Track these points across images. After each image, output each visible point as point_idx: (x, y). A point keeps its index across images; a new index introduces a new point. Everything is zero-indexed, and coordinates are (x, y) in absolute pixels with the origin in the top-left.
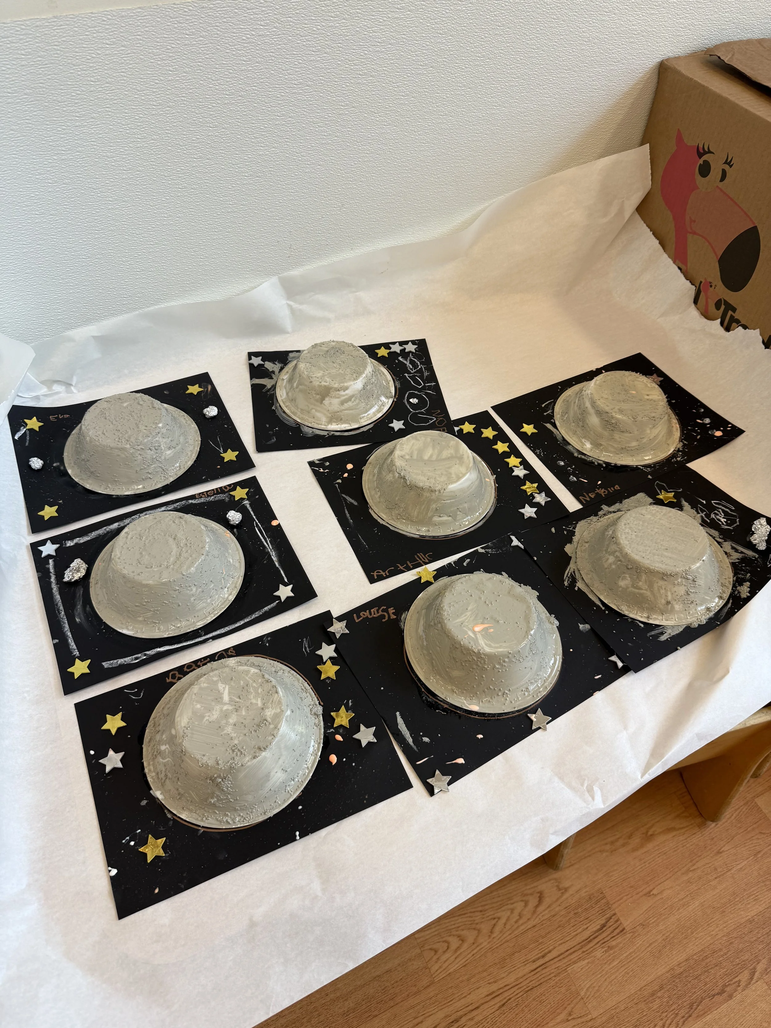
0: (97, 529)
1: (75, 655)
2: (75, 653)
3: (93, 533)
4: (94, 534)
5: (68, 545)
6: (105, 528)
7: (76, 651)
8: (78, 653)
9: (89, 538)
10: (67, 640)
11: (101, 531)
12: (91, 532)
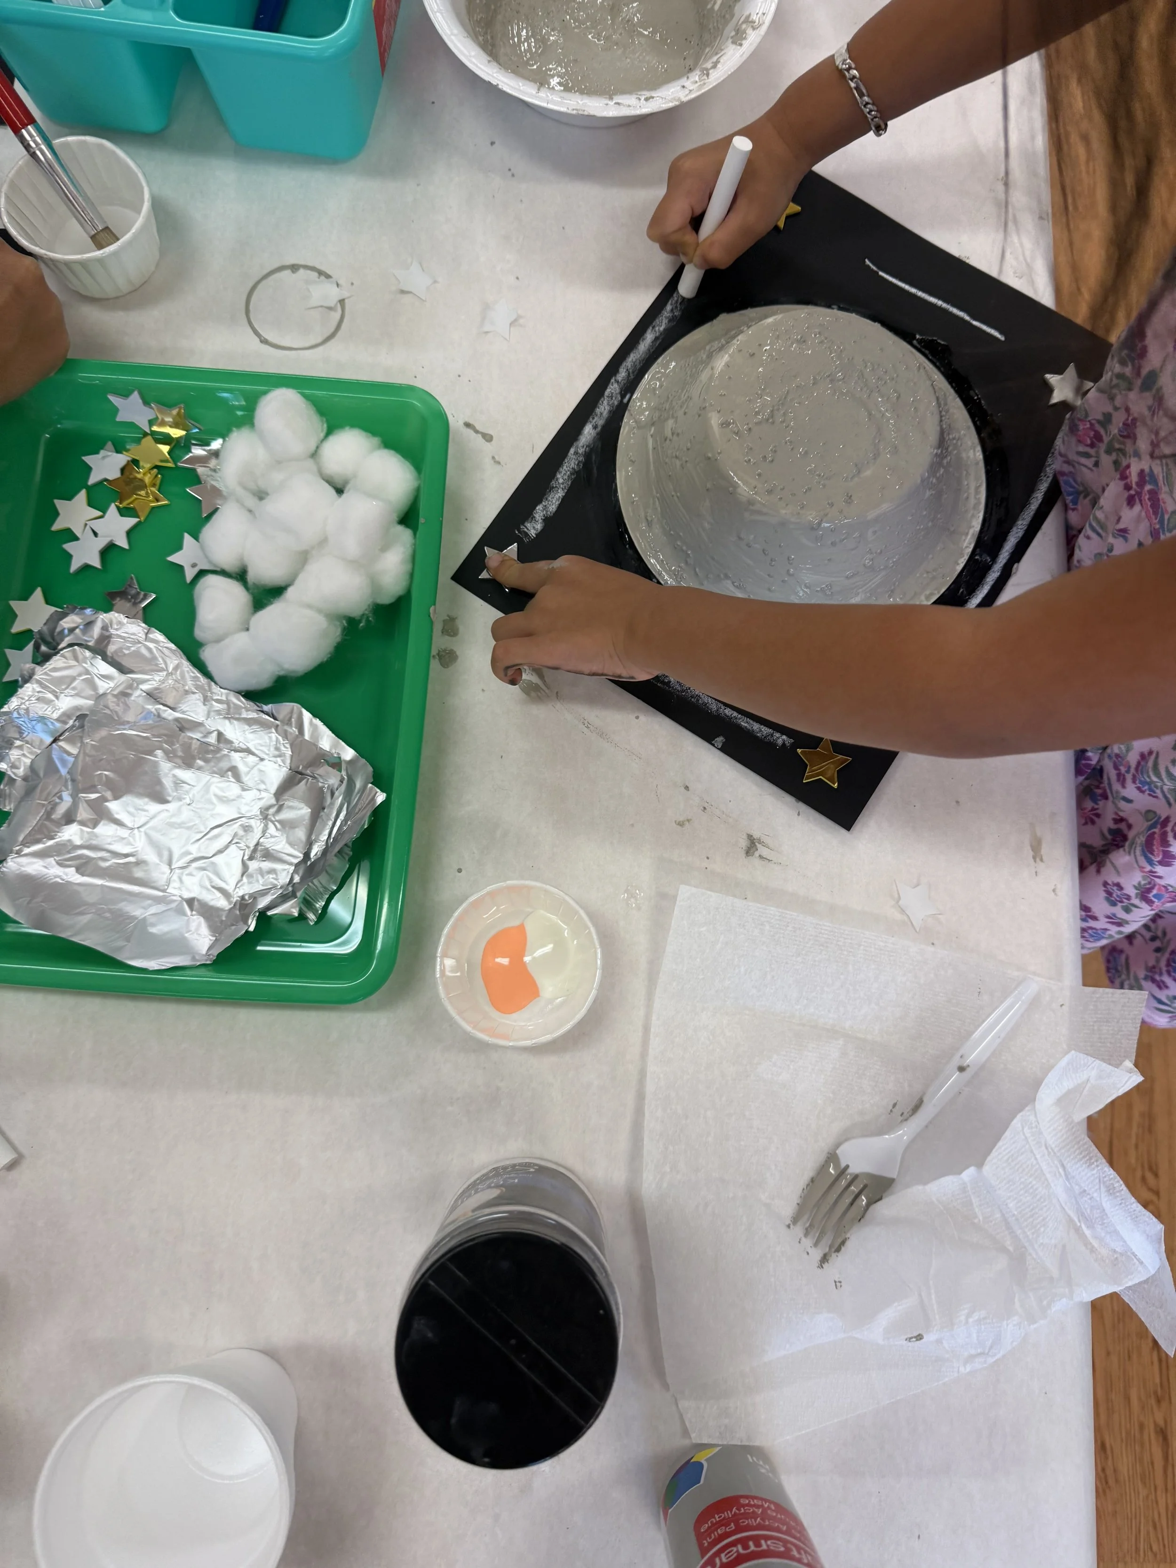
0: (560, 464)
1: (784, 744)
2: (780, 742)
3: (559, 476)
4: (563, 477)
5: (533, 533)
6: (572, 451)
7: (778, 735)
8: (784, 737)
9: (561, 494)
10: (739, 727)
11: (571, 463)
12: (553, 476)
